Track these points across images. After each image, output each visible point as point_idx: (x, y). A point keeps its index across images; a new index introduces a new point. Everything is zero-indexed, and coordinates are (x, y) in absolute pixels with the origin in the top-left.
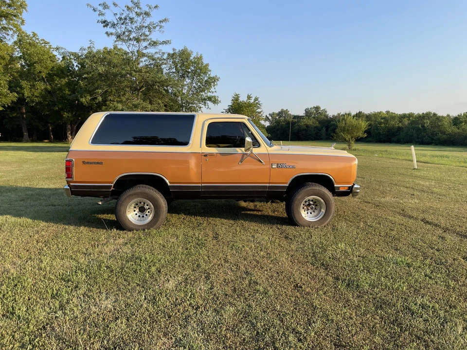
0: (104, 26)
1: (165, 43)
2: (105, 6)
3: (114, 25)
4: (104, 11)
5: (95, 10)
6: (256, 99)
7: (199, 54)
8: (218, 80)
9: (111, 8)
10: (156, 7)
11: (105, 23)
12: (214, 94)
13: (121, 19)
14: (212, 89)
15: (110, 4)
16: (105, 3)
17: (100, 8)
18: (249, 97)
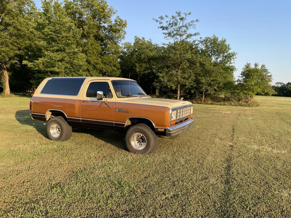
0: (163, 30)
1: (195, 34)
2: (162, 18)
3: (167, 28)
4: (162, 21)
5: (157, 21)
6: (263, 66)
7: (224, 38)
8: (235, 55)
9: (165, 19)
10: (190, 13)
11: (163, 28)
12: (233, 65)
13: (170, 24)
14: (232, 61)
15: (164, 16)
16: (162, 16)
17: (160, 20)
18: (256, 65)
